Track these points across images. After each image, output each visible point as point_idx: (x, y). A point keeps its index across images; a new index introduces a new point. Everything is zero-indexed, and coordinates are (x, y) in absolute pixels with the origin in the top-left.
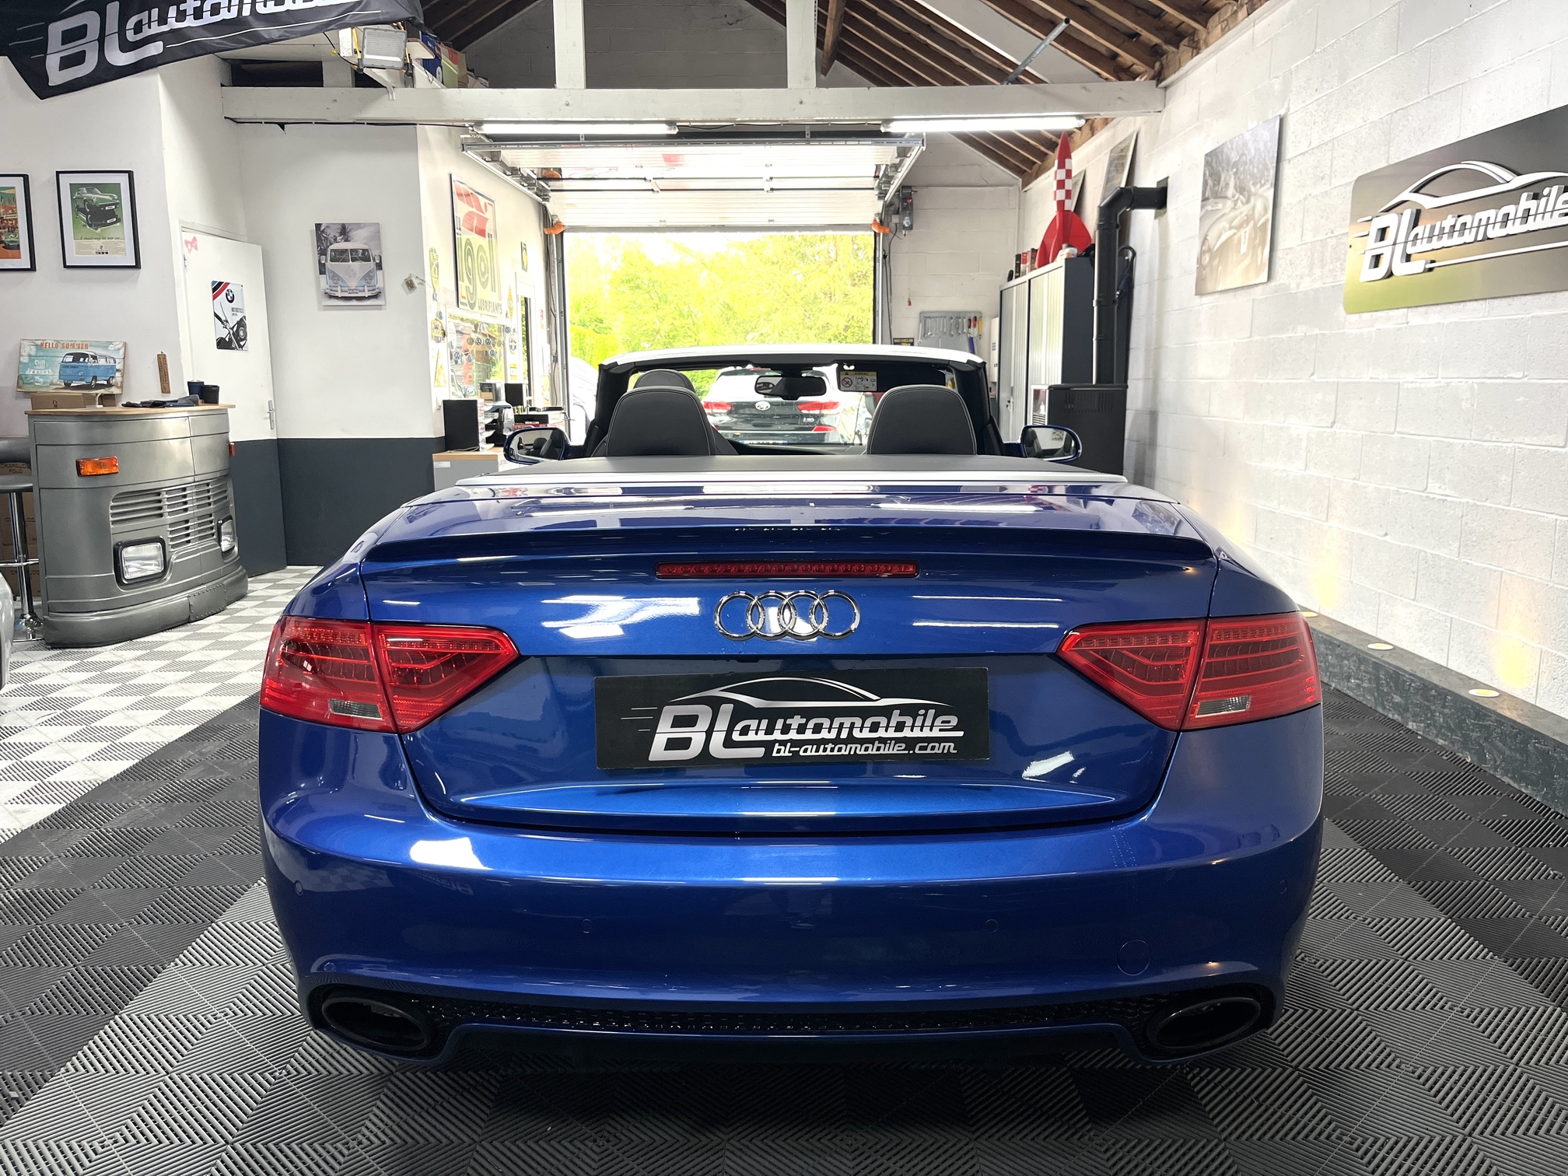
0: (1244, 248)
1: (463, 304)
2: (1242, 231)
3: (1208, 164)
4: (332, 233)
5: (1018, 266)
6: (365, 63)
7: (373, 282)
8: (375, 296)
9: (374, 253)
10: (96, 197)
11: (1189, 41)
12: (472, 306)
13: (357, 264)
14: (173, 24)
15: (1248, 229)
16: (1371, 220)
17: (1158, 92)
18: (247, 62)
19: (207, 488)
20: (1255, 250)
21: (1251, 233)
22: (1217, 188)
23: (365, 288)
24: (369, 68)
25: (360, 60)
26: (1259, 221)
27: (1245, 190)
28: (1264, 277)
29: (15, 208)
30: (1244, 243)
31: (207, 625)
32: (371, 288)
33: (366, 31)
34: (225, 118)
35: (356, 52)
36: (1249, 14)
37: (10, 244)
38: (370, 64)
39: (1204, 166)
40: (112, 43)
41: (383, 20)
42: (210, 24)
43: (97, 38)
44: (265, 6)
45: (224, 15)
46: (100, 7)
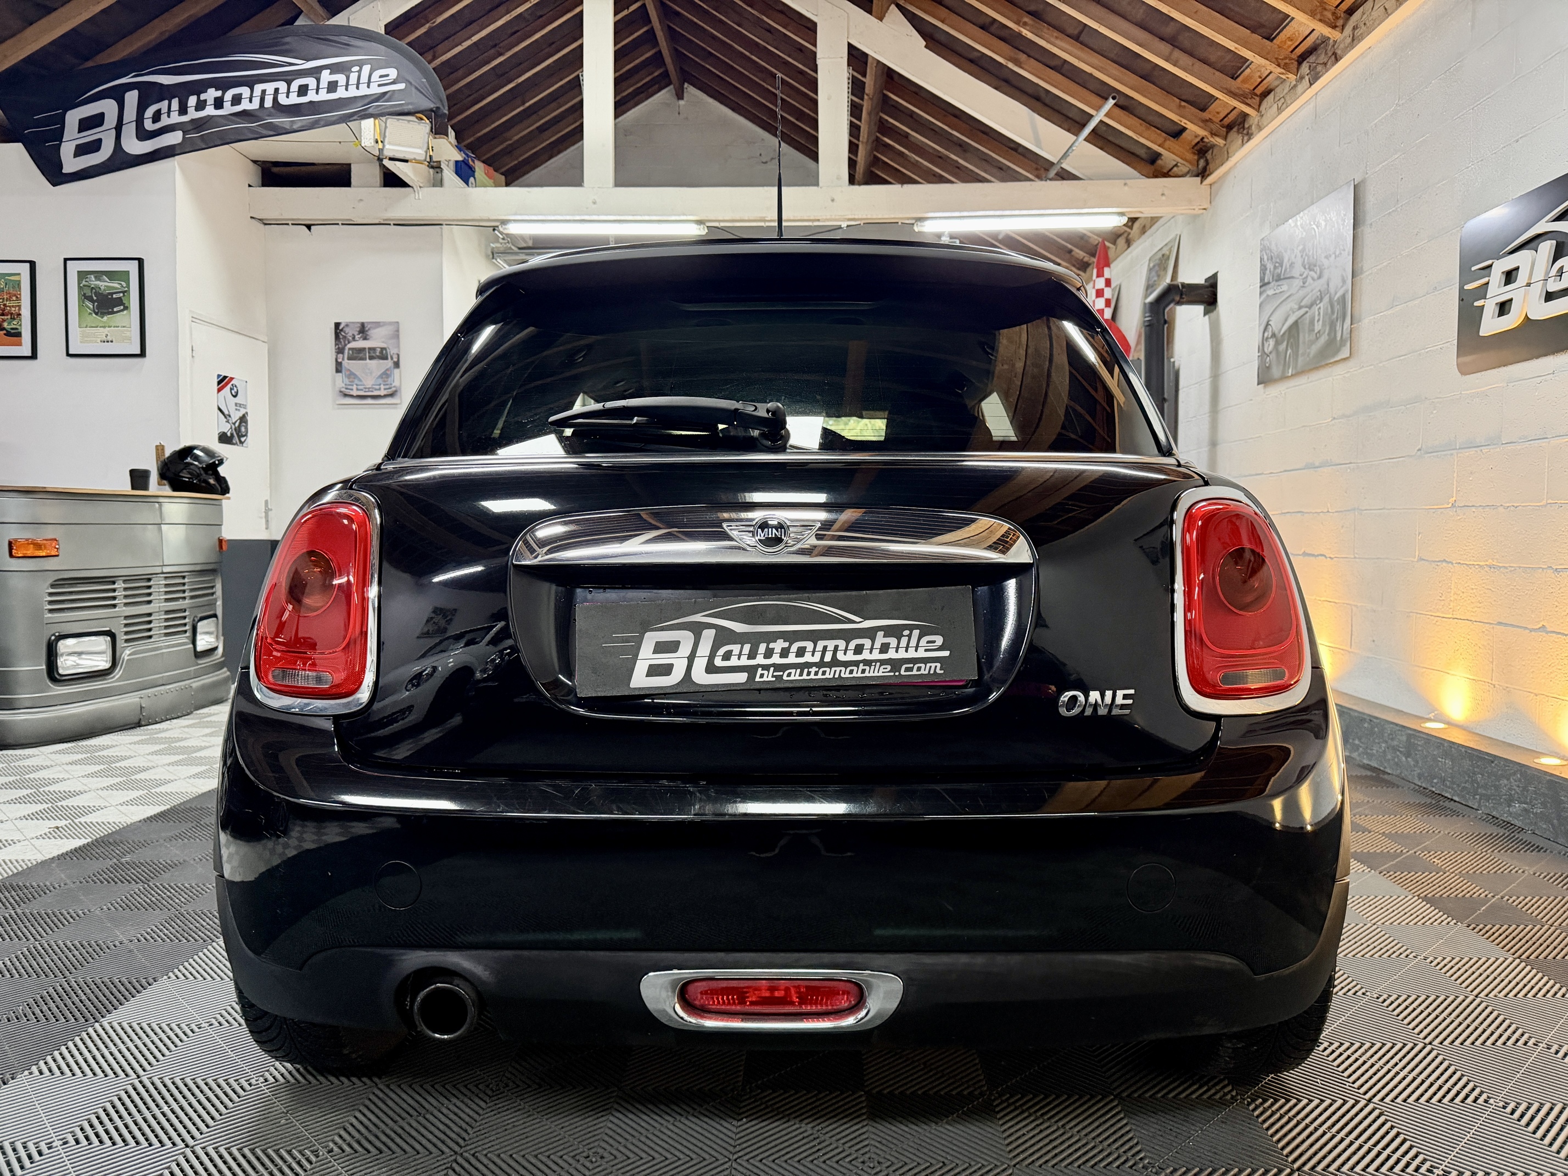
0: (1318, 326)
2: (1315, 308)
3: (1266, 248)
4: (350, 332)
6: (387, 153)
7: (390, 380)
8: (391, 395)
9: (392, 351)
10: (104, 285)
11: (1238, 130)
13: (374, 363)
14: (192, 114)
15: (1321, 305)
16: (1490, 266)
17: (1204, 187)
18: (276, 164)
19: (182, 581)
20: (1332, 325)
21: (1327, 308)
22: (1278, 271)
23: (382, 387)
24: (391, 159)
25: (381, 150)
26: (1336, 294)
27: (1315, 266)
28: (1345, 353)
29: (20, 294)
30: (1318, 321)
31: (167, 730)
32: (387, 387)
33: (389, 121)
34: (251, 217)
35: (377, 142)
36: (1311, 85)
37: (13, 331)
38: (391, 155)
39: (1261, 251)
40: (129, 131)
41: (406, 111)
42: (231, 115)
43: (114, 126)
44: (288, 97)
45: (245, 105)
46: (118, 95)
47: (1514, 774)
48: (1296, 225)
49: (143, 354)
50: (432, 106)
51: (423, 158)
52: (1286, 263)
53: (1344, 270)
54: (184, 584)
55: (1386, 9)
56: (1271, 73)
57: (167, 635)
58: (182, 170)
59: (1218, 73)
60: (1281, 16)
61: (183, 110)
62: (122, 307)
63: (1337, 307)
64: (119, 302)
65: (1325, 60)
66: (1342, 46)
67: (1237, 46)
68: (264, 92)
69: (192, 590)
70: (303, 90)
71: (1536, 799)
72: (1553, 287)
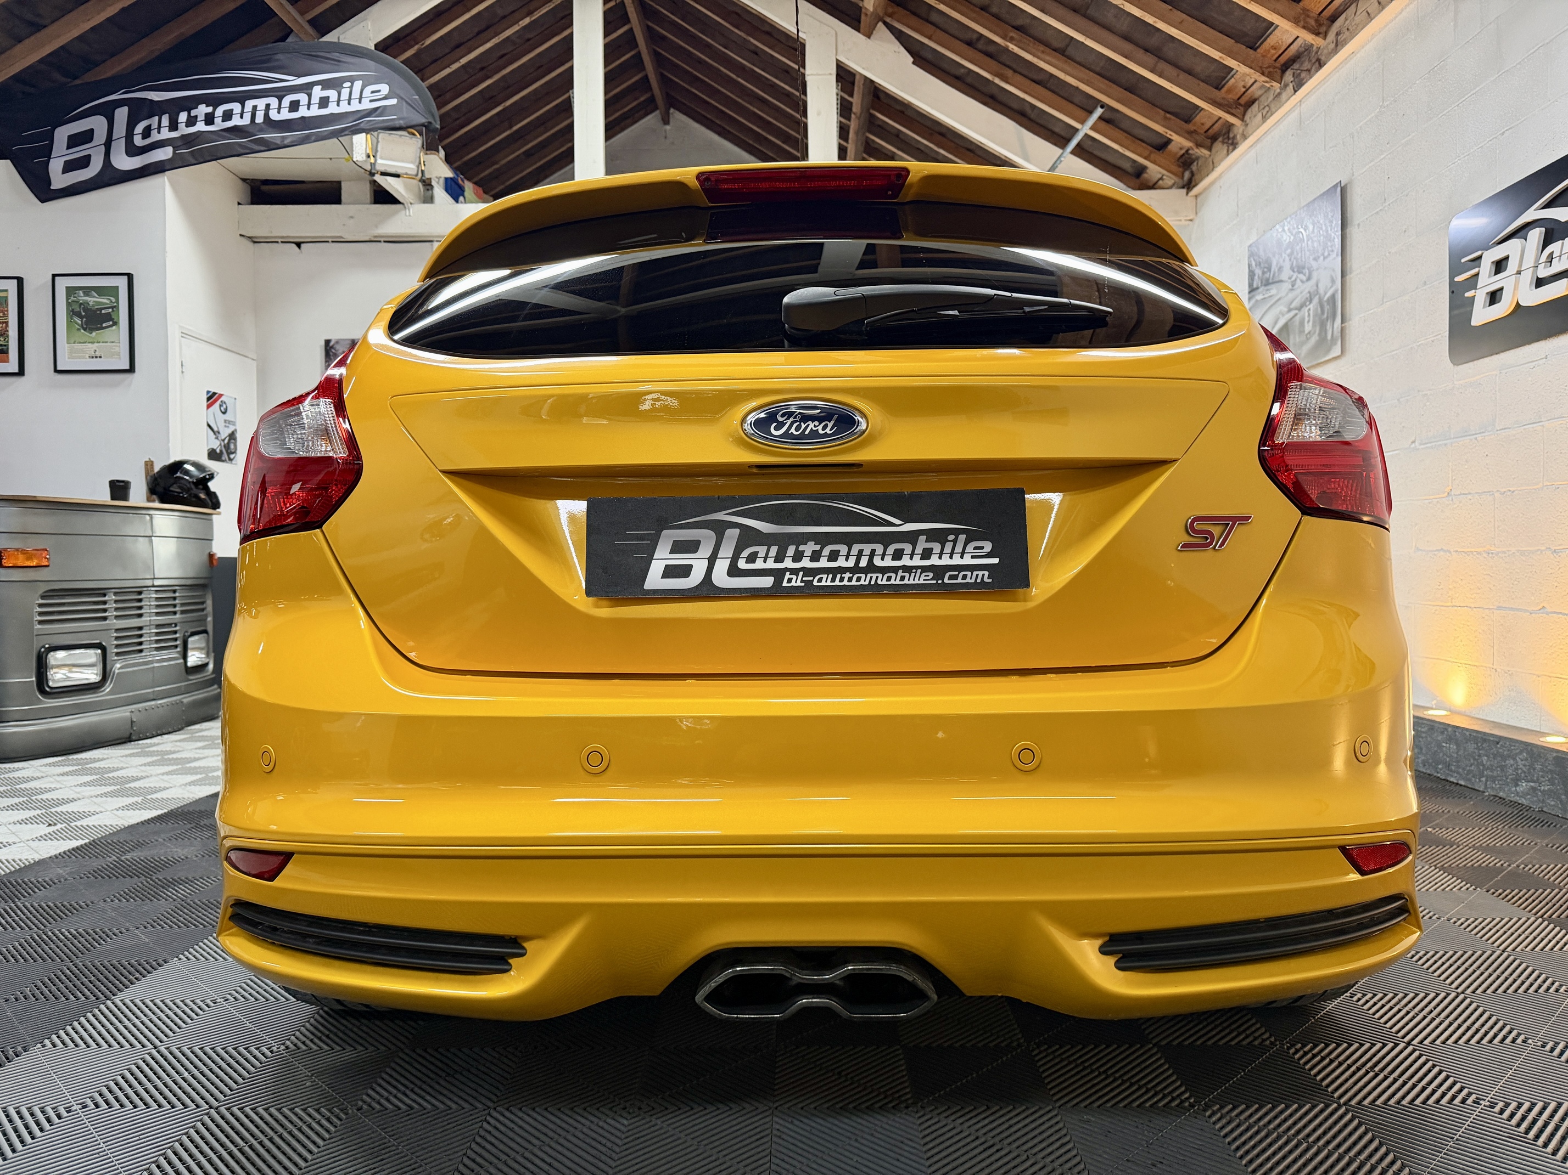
0: (1308, 327)
2: (1305, 310)
3: (1251, 255)
6: (378, 172)
10: (93, 300)
11: (1223, 140)
14: (184, 130)
15: (1311, 306)
16: (1480, 257)
17: (1190, 199)
18: (266, 182)
19: (172, 595)
20: (1323, 325)
21: (1317, 309)
22: (1267, 275)
24: (384, 174)
25: (373, 165)
26: (1326, 294)
27: (1304, 268)
28: (1336, 351)
29: (7, 311)
30: (1308, 321)
31: (158, 744)
33: (381, 135)
34: (241, 235)
35: (369, 156)
36: (1295, 91)
38: (383, 169)
39: (1249, 258)
40: (119, 148)
41: (398, 126)
42: (222, 130)
43: (103, 142)
44: (279, 112)
45: (236, 121)
46: (108, 111)
47: (1521, 752)
48: (1284, 230)
49: (132, 370)
50: (423, 120)
51: (415, 173)
52: (1274, 268)
53: (1334, 270)
54: (175, 598)
55: (1368, 14)
56: (1256, 81)
57: (158, 649)
58: (173, 185)
59: (1202, 84)
60: (1264, 24)
61: (174, 126)
62: (111, 323)
63: (1327, 308)
64: (108, 317)
65: (1309, 67)
66: (1325, 51)
67: (1221, 55)
68: (255, 108)
69: (182, 605)
70: (294, 106)
71: (1543, 777)
72: (1543, 273)
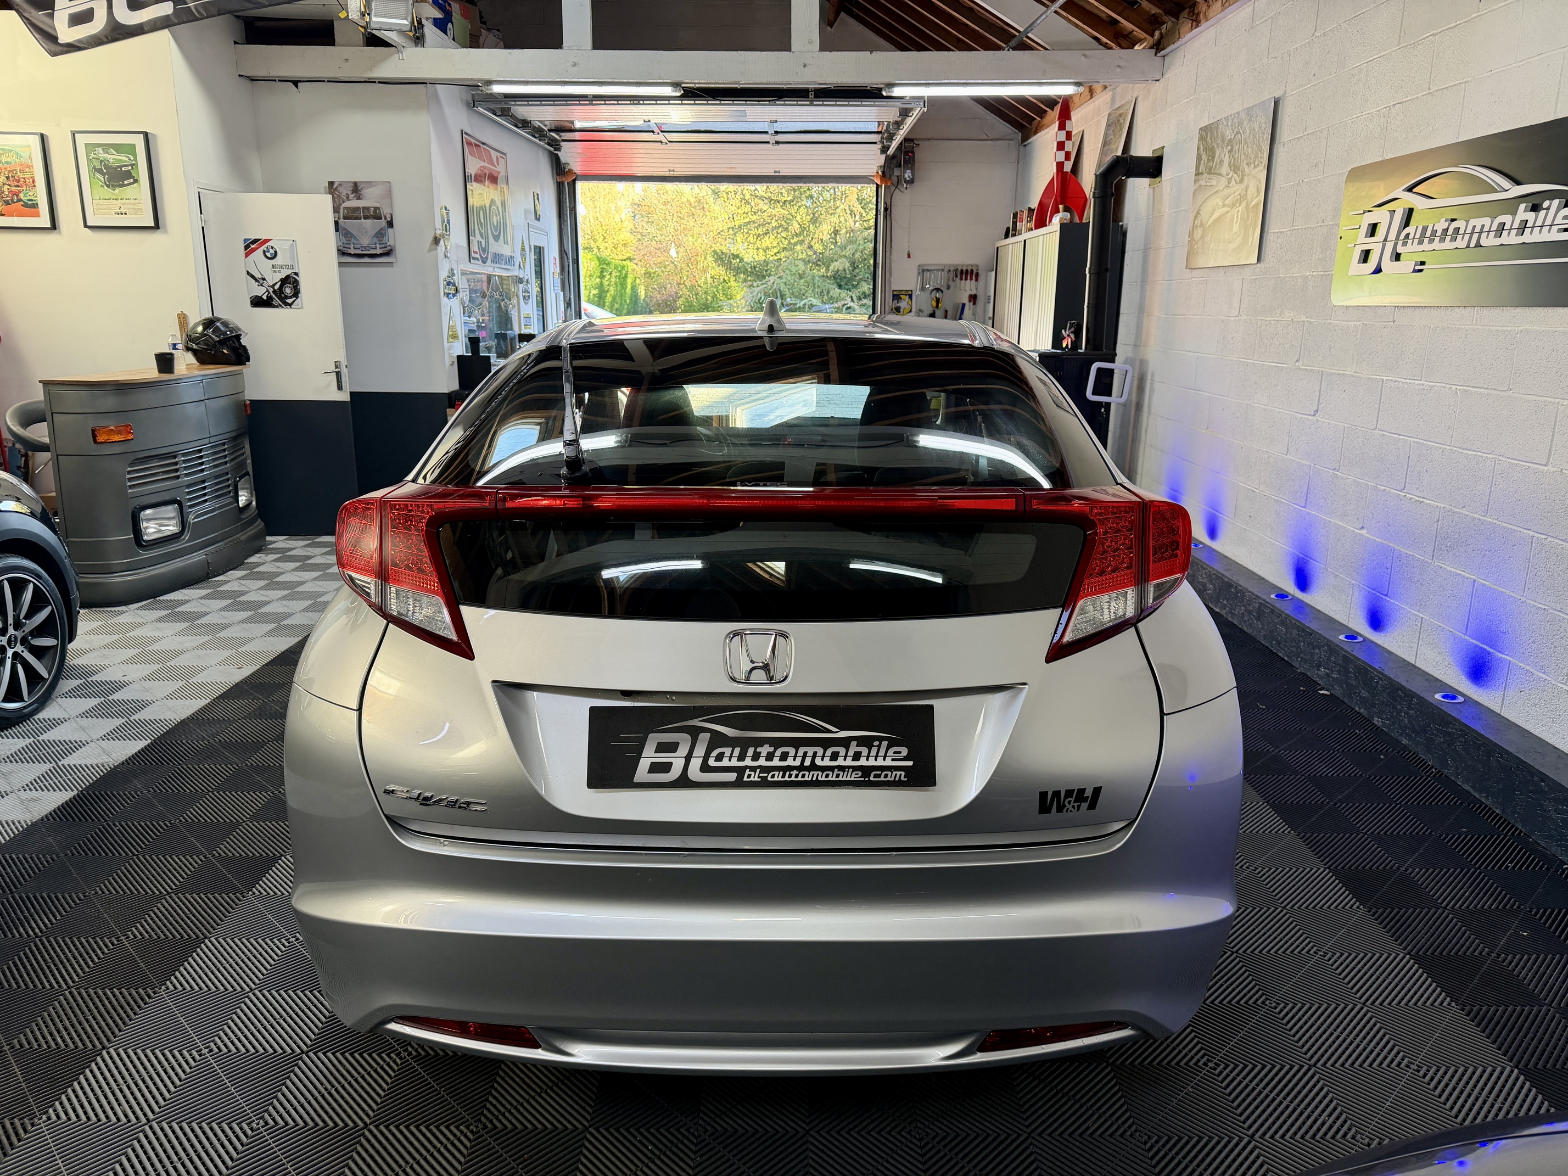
0: (1236, 228)
1: (475, 259)
3: (1202, 138)
4: (344, 191)
5: (1015, 223)
6: (373, 26)
7: (385, 240)
8: (388, 254)
9: (385, 211)
10: (113, 158)
12: (484, 262)
13: (369, 222)
15: (1240, 208)
16: (1362, 214)
17: (1157, 60)
18: (259, 20)
19: (222, 448)
22: (1211, 164)
23: (378, 245)
24: (376, 28)
25: (368, 22)
26: (1252, 201)
27: (1239, 170)
29: (32, 166)
30: (1236, 222)
31: (228, 582)
32: (383, 246)
34: (240, 75)
35: (364, 15)
37: (29, 203)
49: (157, 226)
52: (1217, 158)
53: (1260, 181)
57: (217, 497)
62: (132, 180)
64: (128, 175)
69: (231, 454)
